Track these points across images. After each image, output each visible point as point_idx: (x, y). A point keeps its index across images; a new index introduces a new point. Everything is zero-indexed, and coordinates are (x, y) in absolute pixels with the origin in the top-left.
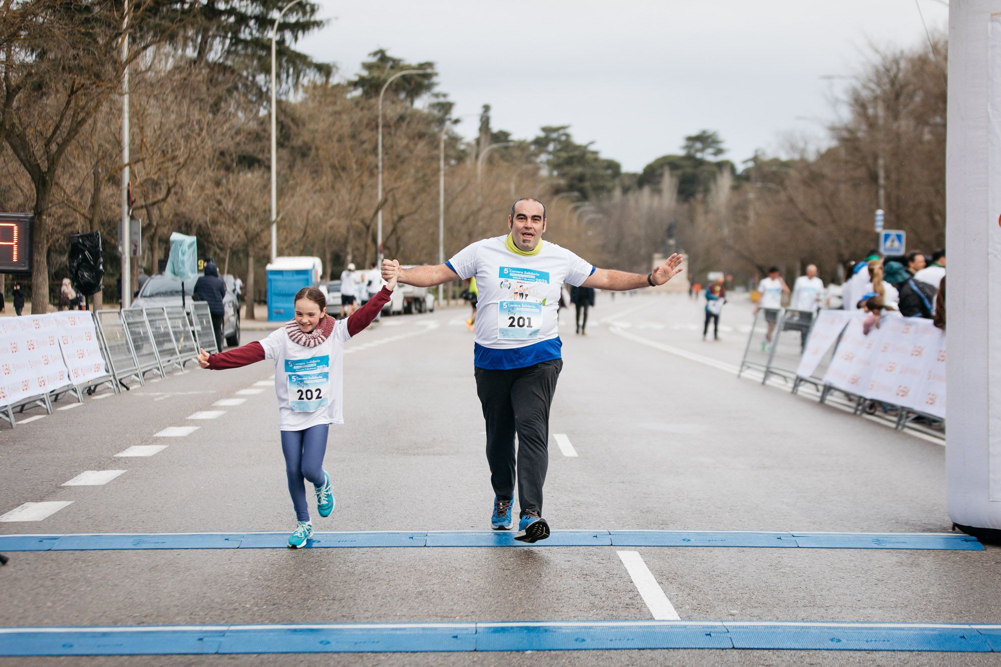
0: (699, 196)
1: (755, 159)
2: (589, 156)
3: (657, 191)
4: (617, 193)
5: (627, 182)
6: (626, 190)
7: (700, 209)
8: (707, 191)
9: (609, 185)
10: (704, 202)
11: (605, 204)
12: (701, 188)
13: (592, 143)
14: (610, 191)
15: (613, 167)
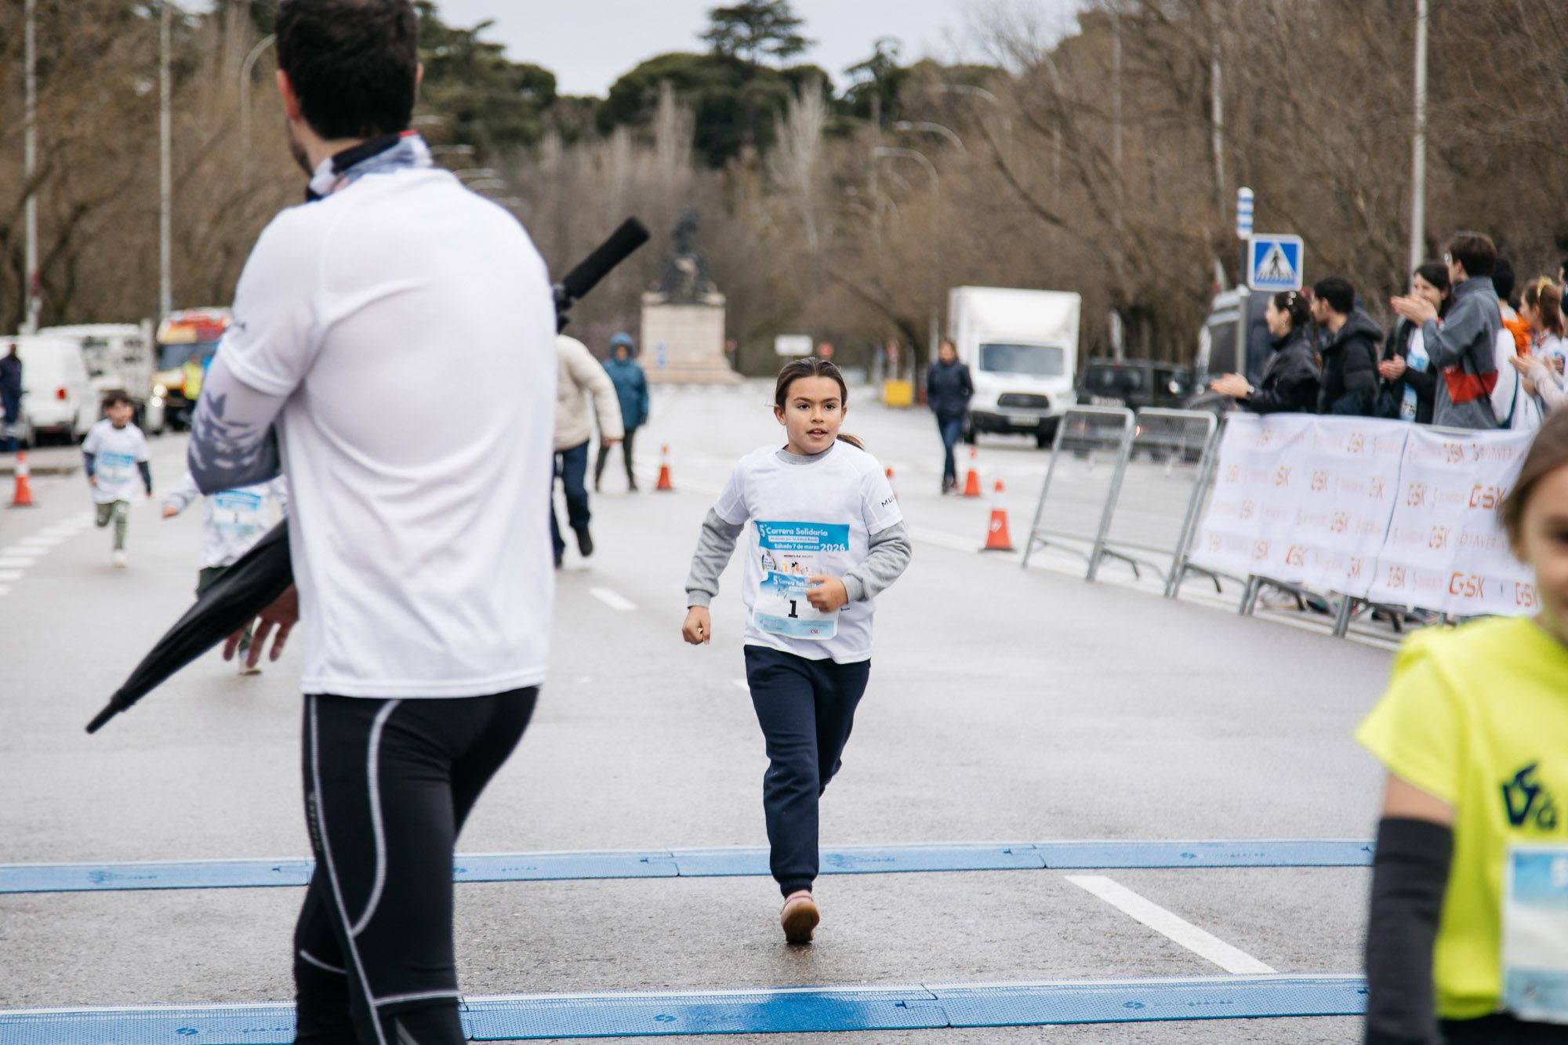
0: (749, 153)
1: (877, 62)
2: (482, 56)
3: (646, 141)
4: (551, 146)
5: (571, 121)
6: (570, 139)
7: (749, 183)
8: (765, 140)
9: (531, 126)
10: (758, 167)
11: (525, 174)
12: (748, 135)
13: (486, 25)
14: (530, 141)
15: (539, 81)
